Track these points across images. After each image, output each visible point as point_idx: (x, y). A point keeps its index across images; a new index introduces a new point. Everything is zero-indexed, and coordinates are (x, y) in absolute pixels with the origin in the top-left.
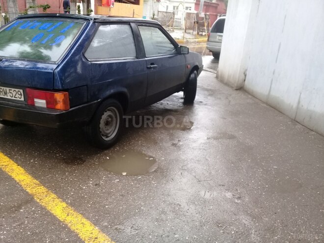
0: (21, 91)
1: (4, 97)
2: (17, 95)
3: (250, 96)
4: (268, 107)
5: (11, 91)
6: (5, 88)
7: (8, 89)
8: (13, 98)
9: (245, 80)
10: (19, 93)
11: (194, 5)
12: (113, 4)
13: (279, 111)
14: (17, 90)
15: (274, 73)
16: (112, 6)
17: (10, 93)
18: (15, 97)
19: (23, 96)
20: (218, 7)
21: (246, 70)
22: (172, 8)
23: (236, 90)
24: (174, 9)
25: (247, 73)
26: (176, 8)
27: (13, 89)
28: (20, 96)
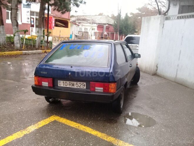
0: (85, 83)
1: (72, 87)
2: (82, 86)
3: (162, 78)
4: (177, 84)
5: (77, 84)
6: (73, 82)
7: (75, 83)
8: (79, 88)
9: (157, 70)
10: (83, 85)
11: (97, 27)
12: (54, 28)
13: (185, 86)
14: (82, 83)
15: (178, 66)
16: (53, 29)
17: (77, 85)
18: (79, 87)
19: (85, 87)
20: (109, 29)
21: (158, 64)
22: (84, 29)
23: (153, 75)
24: (85, 30)
25: (158, 66)
26: (86, 29)
27: (79, 83)
28: (83, 86)
